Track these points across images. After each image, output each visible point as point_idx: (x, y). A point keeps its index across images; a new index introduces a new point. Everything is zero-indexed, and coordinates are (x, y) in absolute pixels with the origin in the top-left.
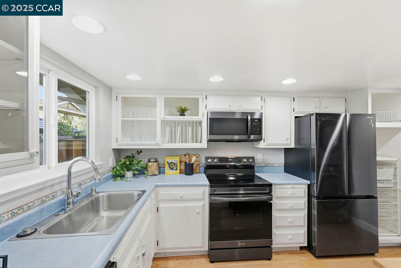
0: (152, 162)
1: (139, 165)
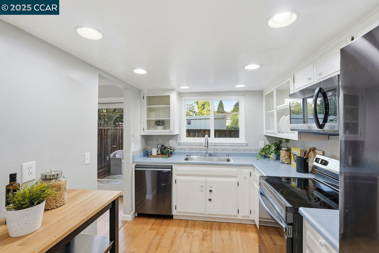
0: (283, 150)
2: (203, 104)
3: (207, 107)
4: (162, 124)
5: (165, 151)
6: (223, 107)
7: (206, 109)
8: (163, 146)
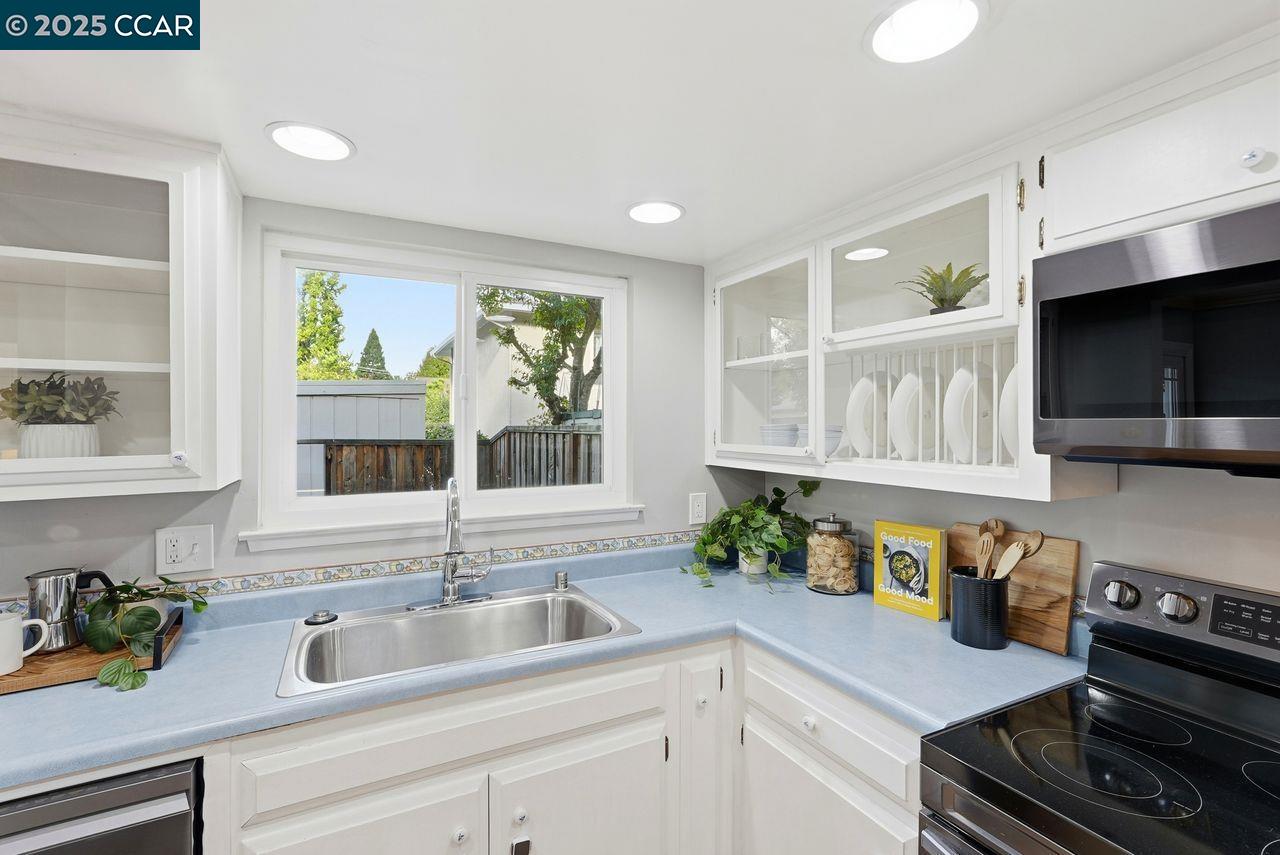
0: (821, 533)
1: (765, 536)
2: (303, 340)
3: (322, 354)
4: (82, 408)
5: (111, 625)
6: (382, 360)
7: (315, 362)
8: (97, 584)
